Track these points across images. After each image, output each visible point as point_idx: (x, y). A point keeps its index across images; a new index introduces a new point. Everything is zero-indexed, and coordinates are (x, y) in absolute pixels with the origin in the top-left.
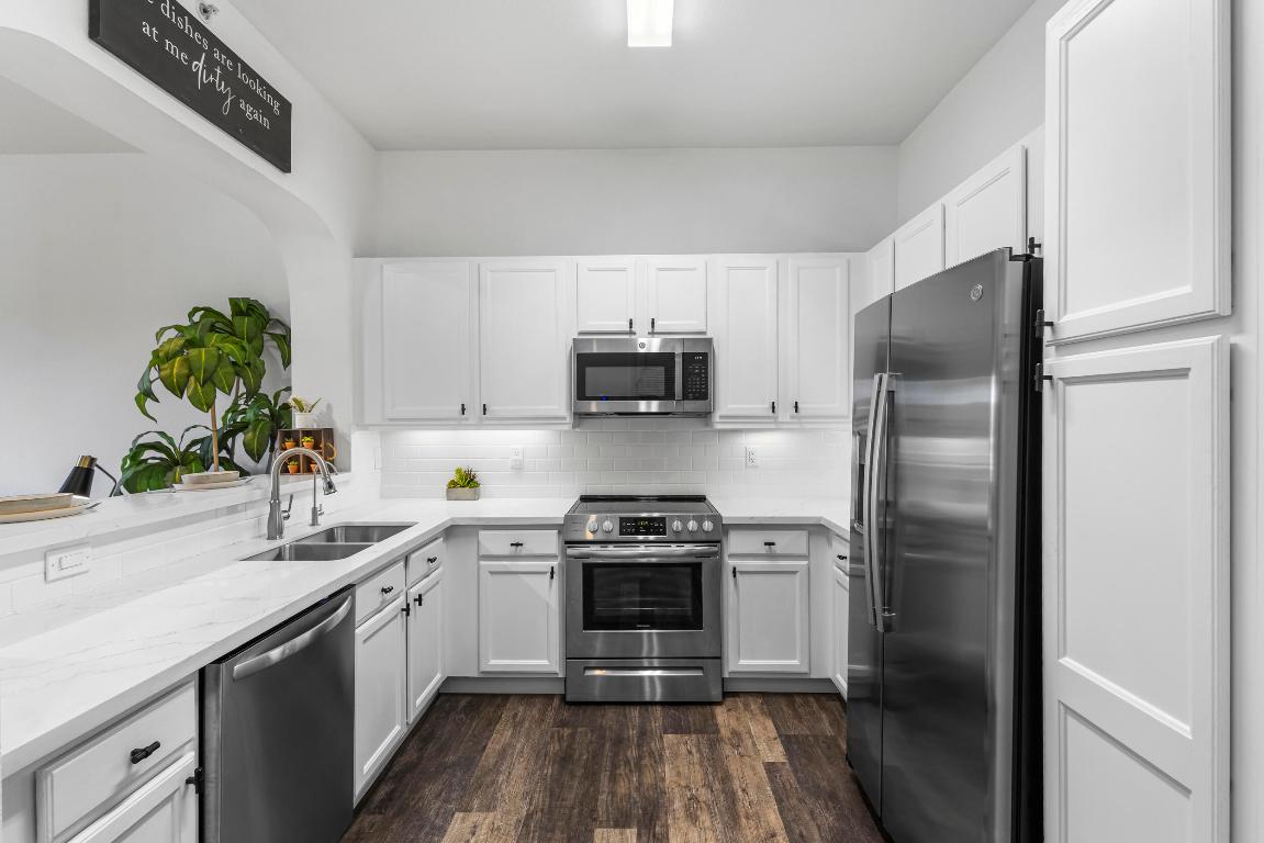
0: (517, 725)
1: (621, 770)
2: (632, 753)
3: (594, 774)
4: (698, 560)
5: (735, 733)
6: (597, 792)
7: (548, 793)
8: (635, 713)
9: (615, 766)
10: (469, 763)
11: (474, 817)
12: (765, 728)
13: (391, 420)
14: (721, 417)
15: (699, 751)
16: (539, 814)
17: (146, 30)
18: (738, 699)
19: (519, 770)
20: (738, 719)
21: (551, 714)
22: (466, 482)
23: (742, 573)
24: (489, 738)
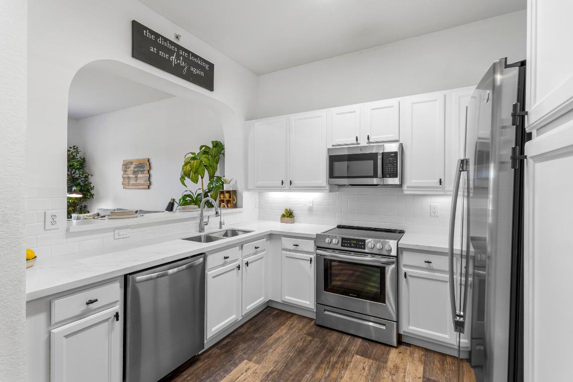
0: (290, 329)
1: (323, 366)
2: (334, 359)
3: (310, 363)
4: (383, 265)
5: (396, 367)
6: (306, 372)
7: (285, 364)
8: (347, 339)
9: (322, 362)
10: (262, 339)
11: (251, 364)
12: (416, 370)
13: (257, 187)
14: (408, 187)
15: (370, 369)
16: (276, 373)
17: (152, 50)
18: (408, 348)
19: (279, 350)
20: (402, 359)
21: (307, 328)
22: (289, 215)
23: (410, 276)
24: (276, 331)
